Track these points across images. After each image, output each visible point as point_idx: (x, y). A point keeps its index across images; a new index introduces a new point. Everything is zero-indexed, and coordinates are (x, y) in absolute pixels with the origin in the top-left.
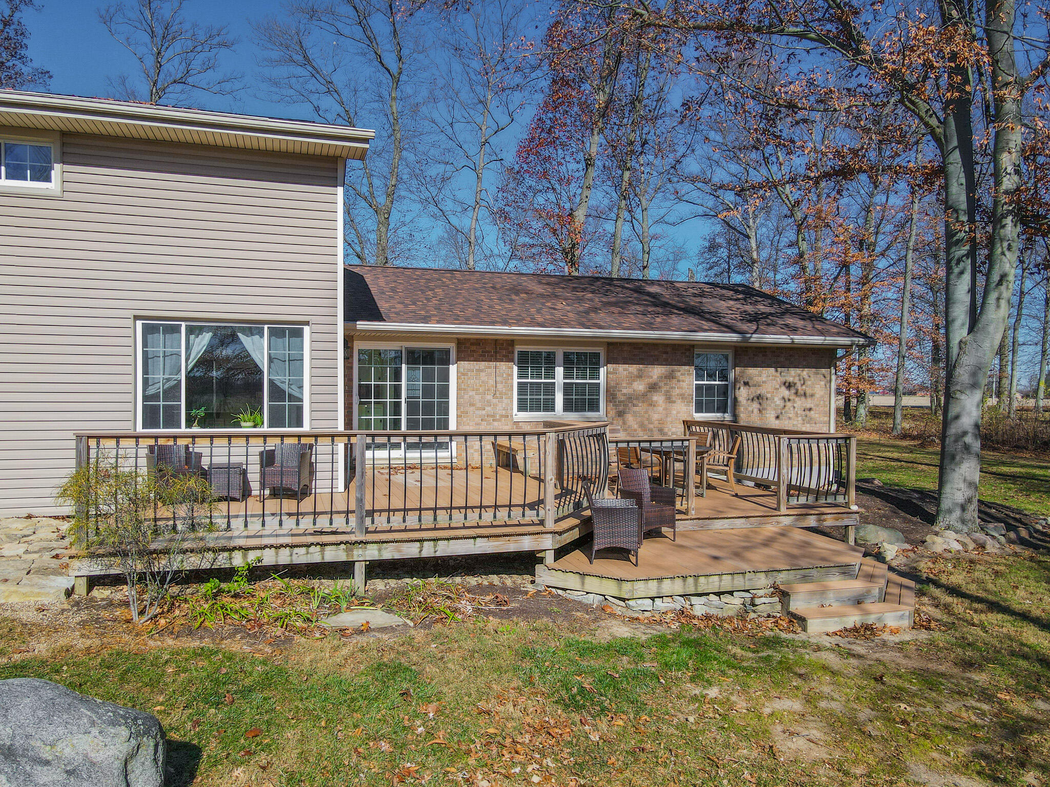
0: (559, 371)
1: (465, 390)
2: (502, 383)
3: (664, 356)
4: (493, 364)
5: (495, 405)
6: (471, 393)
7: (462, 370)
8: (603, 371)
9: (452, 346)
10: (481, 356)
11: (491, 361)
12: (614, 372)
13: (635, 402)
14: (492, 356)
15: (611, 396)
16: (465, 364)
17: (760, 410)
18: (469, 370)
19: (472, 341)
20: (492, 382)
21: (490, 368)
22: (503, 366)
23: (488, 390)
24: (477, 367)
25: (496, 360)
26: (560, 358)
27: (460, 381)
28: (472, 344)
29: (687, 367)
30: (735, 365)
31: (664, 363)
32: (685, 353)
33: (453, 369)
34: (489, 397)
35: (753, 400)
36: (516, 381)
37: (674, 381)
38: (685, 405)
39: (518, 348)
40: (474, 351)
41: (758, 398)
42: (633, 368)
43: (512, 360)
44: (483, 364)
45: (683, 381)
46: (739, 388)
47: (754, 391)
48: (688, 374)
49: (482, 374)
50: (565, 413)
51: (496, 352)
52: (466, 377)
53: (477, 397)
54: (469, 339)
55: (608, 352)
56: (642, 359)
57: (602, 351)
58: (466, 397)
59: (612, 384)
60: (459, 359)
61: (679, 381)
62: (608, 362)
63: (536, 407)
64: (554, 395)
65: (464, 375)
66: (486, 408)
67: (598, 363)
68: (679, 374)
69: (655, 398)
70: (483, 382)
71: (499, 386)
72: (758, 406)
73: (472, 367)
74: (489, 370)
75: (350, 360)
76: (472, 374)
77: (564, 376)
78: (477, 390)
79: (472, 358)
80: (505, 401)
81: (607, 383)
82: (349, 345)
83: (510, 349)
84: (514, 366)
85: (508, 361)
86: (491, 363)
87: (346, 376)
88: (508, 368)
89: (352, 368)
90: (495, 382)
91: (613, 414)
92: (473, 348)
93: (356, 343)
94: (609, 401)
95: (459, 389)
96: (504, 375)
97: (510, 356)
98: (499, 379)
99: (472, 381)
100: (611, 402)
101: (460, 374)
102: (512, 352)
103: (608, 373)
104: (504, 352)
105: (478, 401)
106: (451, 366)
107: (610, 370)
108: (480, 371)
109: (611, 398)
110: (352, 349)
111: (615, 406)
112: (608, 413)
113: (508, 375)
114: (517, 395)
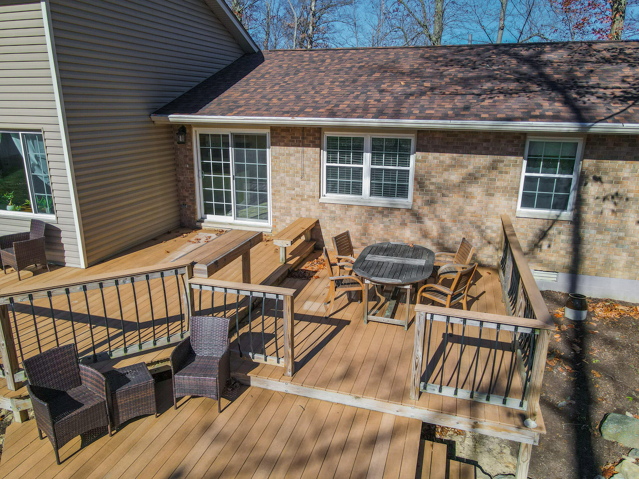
0: (367, 157)
1: (277, 171)
2: (309, 167)
3: (485, 144)
4: (300, 149)
5: (303, 186)
6: (282, 175)
7: (274, 154)
8: (412, 158)
9: (267, 132)
10: (290, 141)
11: (299, 146)
12: (424, 160)
13: (444, 191)
14: (300, 141)
15: (420, 184)
16: (277, 149)
17: (613, 211)
18: (280, 154)
20: (299, 166)
21: (298, 152)
22: (311, 152)
23: (297, 172)
24: (287, 152)
25: (304, 146)
26: (368, 144)
27: (273, 163)
28: (283, 130)
29: (513, 158)
30: (585, 156)
31: (483, 152)
32: (512, 141)
33: (269, 152)
34: (298, 179)
35: (605, 199)
36: (325, 164)
37: (495, 172)
38: (507, 200)
39: (328, 134)
40: (284, 137)
41: (613, 197)
42: (446, 157)
43: (320, 146)
44: (292, 149)
45: (506, 173)
46: (586, 184)
47: (609, 189)
48: (514, 166)
49: (292, 158)
50: (371, 198)
51: (303, 138)
52: (278, 160)
53: (287, 178)
54: (279, 127)
55: (418, 139)
56: (457, 147)
57: (413, 138)
58: (278, 177)
59: (422, 172)
60: (273, 144)
61: (501, 172)
62: (418, 150)
63: (345, 189)
64: (362, 179)
65: (276, 158)
66: (296, 189)
67: (408, 150)
68: (501, 165)
69: (469, 190)
70: (292, 165)
71: (307, 170)
72: (612, 206)
73: (283, 152)
74: (297, 155)
75: (189, 144)
76: (283, 157)
77: (372, 163)
78: (287, 172)
79: (283, 144)
80: (312, 183)
81: (416, 172)
82: (187, 131)
83: (317, 135)
84: (322, 151)
85: (315, 146)
86: (299, 148)
87: (186, 156)
88: (316, 153)
89: (191, 150)
90: (303, 166)
91: (419, 202)
92: (283, 134)
93: (194, 129)
94: (416, 190)
95: (272, 171)
96: (312, 160)
97: (317, 142)
98: (306, 163)
99: (283, 164)
100: (417, 190)
101: (274, 158)
102: (320, 138)
103: (417, 161)
104: (311, 138)
105: (288, 182)
106: (268, 150)
107: (420, 158)
108: (290, 155)
109: (418, 186)
110: (190, 134)
111: (424, 194)
112: (414, 201)
113: (315, 160)
114: (327, 177)
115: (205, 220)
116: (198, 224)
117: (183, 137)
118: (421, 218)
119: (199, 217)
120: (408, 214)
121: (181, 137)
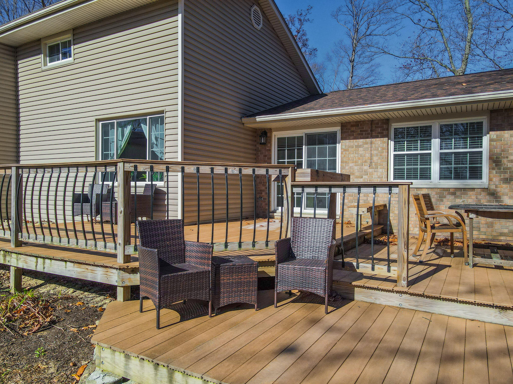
0: (436, 142)
1: (346, 162)
2: (377, 155)
5: (371, 174)
6: (351, 165)
7: (344, 147)
8: (486, 140)
9: (337, 129)
10: (359, 134)
11: (367, 138)
12: (499, 139)
14: (368, 134)
15: (496, 163)
16: (347, 142)
18: (350, 147)
19: (352, 124)
20: (368, 155)
21: (366, 143)
22: (379, 142)
23: (365, 162)
24: (356, 144)
25: (372, 137)
26: (436, 130)
27: (343, 155)
28: (352, 126)
33: (339, 147)
34: (366, 167)
36: (392, 153)
39: (395, 125)
40: (353, 131)
43: (387, 136)
44: (361, 141)
49: (361, 149)
50: (442, 181)
51: (372, 131)
52: (347, 152)
53: (356, 168)
54: (349, 123)
55: (491, 119)
57: (485, 120)
58: (347, 168)
59: (497, 151)
60: (343, 139)
62: (492, 129)
63: (412, 175)
64: (430, 165)
65: (345, 150)
66: (364, 177)
67: (480, 132)
70: (361, 155)
71: (375, 159)
73: (352, 144)
74: (366, 146)
75: (269, 145)
76: (352, 149)
77: (441, 146)
78: (356, 162)
79: (352, 137)
80: (380, 170)
81: (490, 151)
82: (268, 135)
83: (385, 126)
84: (389, 141)
85: (383, 137)
86: (368, 140)
87: (265, 156)
88: (384, 143)
89: (270, 150)
90: (372, 155)
91: (496, 180)
92: (353, 129)
93: (274, 133)
94: (491, 169)
95: (342, 162)
96: (380, 149)
97: (385, 133)
98: (374, 152)
99: (352, 155)
100: (493, 169)
101: (344, 150)
102: (388, 129)
103: (491, 140)
104: (379, 130)
105: (356, 171)
106: (338, 145)
107: (495, 137)
108: (358, 146)
109: (494, 164)
110: (271, 137)
111: (501, 173)
112: (490, 180)
113: (383, 149)
114: (394, 165)
115: (277, 211)
116: (271, 214)
117: (265, 138)
118: (500, 197)
119: (272, 209)
120: (483, 194)
121: (263, 139)
